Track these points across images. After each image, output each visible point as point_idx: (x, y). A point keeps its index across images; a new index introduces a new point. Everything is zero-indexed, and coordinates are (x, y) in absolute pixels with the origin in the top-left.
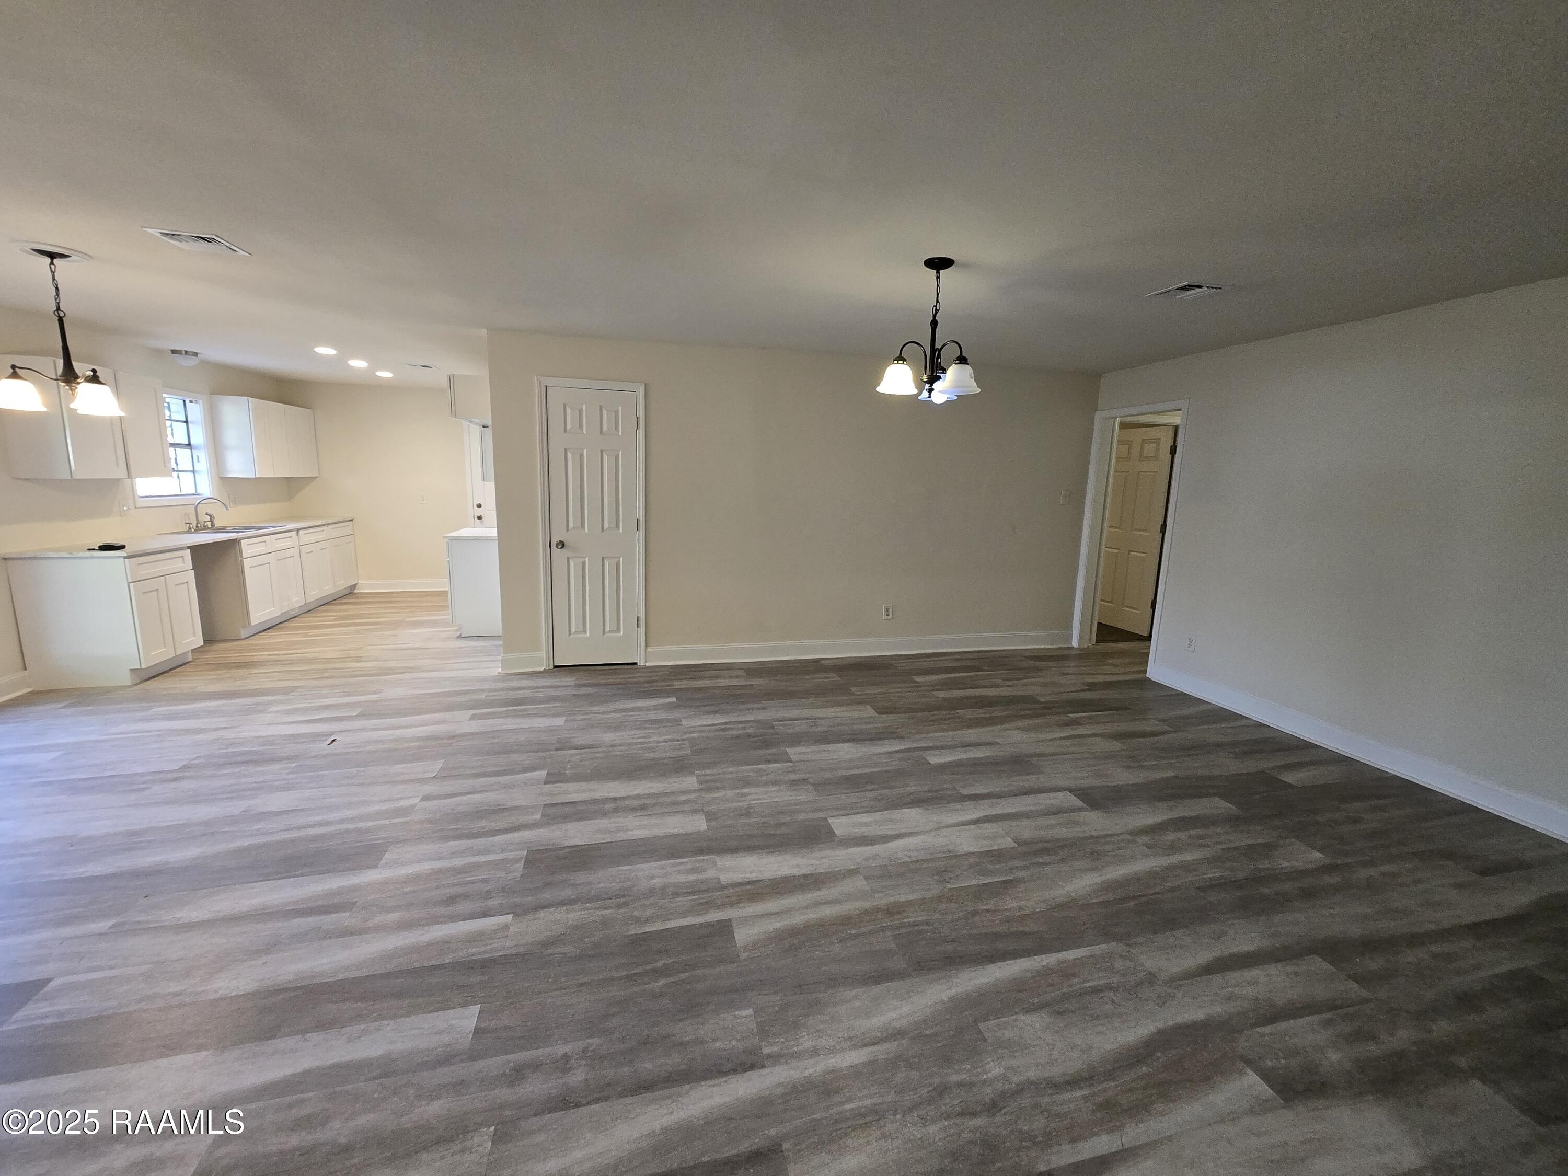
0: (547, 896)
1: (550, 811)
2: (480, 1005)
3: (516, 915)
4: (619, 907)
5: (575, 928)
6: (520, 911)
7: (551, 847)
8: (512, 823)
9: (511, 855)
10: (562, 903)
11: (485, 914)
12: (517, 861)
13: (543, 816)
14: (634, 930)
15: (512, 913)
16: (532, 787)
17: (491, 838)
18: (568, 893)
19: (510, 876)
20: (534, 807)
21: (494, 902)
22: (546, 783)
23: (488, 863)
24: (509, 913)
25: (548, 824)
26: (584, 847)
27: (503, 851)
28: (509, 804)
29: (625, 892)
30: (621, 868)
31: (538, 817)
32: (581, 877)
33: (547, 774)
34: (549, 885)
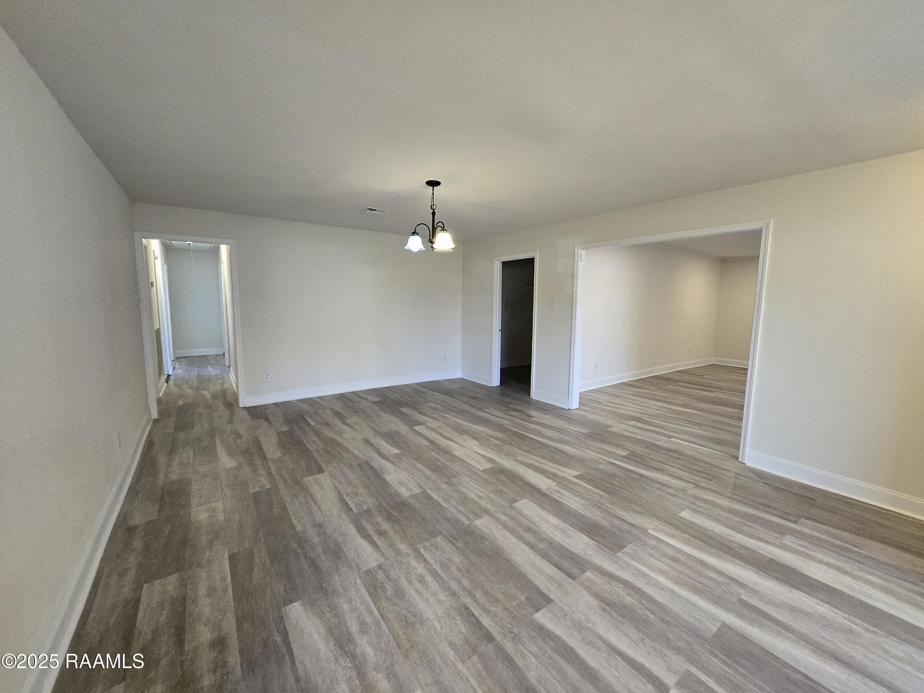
0: (626, 527)
1: (576, 572)
2: (679, 515)
3: (646, 531)
4: (602, 504)
5: (625, 510)
6: (644, 531)
7: (602, 547)
8: (608, 582)
9: (627, 559)
10: (623, 520)
11: (661, 540)
12: (627, 554)
13: (584, 572)
14: (606, 495)
15: (647, 532)
16: (563, 606)
17: (631, 581)
18: (615, 521)
19: (636, 548)
20: (583, 585)
21: (653, 542)
22: (549, 601)
23: (643, 564)
24: (649, 533)
25: (588, 562)
26: (586, 534)
27: (630, 565)
28: (595, 602)
29: (594, 505)
30: (583, 513)
31: (588, 574)
32: (604, 523)
33: (537, 610)
34: (621, 530)
